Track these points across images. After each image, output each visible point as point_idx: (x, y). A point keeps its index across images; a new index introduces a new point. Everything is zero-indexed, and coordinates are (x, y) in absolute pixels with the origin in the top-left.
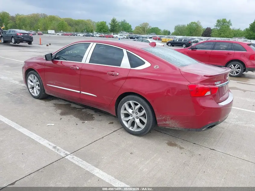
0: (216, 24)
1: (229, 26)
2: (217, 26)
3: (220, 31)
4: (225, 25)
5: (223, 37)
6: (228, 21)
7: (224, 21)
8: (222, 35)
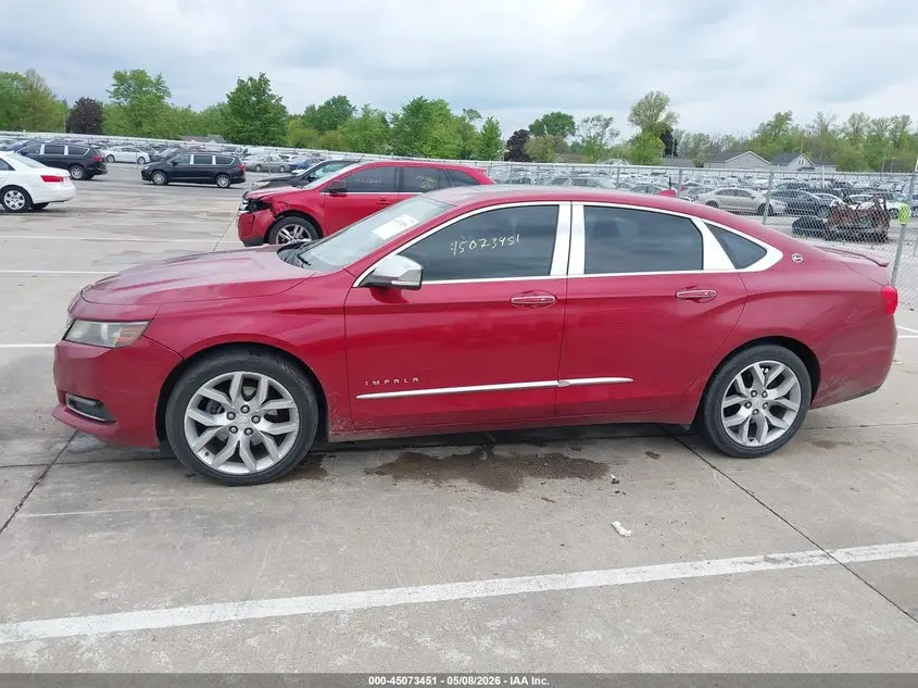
0: (112, 89)
1: (162, 98)
2: (116, 94)
3: (133, 115)
4: (146, 93)
5: (149, 135)
6: (153, 79)
7: (139, 79)
8: (146, 128)
